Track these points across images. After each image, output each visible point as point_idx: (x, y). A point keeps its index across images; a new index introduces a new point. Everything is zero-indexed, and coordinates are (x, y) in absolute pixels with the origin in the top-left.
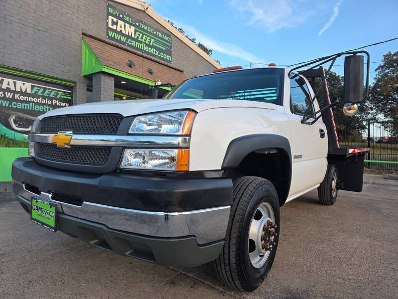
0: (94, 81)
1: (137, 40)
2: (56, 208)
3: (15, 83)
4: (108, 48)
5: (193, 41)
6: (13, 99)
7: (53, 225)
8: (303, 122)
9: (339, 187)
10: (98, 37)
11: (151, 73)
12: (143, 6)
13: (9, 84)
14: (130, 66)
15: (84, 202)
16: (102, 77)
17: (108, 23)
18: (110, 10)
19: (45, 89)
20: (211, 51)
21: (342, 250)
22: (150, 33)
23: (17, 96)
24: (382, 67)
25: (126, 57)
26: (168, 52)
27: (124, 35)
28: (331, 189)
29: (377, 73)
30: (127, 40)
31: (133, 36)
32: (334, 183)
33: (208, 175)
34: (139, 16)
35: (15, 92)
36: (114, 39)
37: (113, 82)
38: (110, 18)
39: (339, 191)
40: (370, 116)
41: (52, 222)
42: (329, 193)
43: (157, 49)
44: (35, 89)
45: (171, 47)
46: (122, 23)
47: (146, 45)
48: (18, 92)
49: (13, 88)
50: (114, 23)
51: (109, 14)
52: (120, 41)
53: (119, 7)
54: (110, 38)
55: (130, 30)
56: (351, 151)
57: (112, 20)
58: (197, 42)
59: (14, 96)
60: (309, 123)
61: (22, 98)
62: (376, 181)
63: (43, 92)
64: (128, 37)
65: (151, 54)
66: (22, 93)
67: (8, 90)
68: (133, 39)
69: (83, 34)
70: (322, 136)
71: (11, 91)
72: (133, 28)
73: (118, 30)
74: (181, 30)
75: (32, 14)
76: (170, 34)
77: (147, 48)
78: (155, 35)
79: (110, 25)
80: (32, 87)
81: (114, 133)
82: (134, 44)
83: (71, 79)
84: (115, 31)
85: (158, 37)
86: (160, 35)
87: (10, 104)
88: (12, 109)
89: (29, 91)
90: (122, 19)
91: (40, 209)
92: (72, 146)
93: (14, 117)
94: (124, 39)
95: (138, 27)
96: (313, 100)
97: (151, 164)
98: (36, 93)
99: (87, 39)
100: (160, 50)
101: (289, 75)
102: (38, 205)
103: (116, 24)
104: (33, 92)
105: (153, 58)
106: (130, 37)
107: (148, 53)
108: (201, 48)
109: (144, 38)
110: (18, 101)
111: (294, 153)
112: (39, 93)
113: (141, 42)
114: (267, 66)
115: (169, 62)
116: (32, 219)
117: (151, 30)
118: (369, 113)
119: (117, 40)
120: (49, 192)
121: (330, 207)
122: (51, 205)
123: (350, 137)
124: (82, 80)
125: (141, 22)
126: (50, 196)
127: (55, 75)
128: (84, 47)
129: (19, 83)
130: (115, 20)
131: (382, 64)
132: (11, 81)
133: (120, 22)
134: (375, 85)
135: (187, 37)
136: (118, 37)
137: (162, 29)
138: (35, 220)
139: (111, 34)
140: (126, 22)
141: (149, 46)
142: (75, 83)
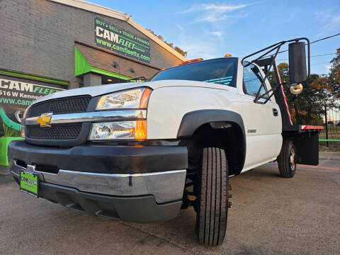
0: (85, 80)
1: (120, 45)
2: (38, 177)
3: (20, 84)
4: (96, 52)
5: (170, 45)
6: (18, 97)
7: (36, 192)
8: (255, 101)
9: (297, 161)
10: (87, 44)
11: (133, 72)
12: (125, 17)
13: (14, 85)
14: (115, 67)
15: (60, 170)
16: (91, 76)
17: (95, 32)
18: (98, 22)
19: (45, 88)
20: (186, 53)
21: (296, 214)
22: (131, 39)
23: (21, 95)
24: (336, 59)
25: (111, 59)
26: (147, 54)
27: (109, 41)
28: (290, 164)
29: (332, 64)
30: (112, 46)
31: (117, 42)
32: (292, 158)
33: (164, 143)
34: (122, 26)
35: (20, 92)
36: (101, 45)
37: (101, 80)
38: (98, 28)
39: (298, 165)
40: (328, 102)
41: (35, 190)
42: (288, 167)
43: (138, 52)
44: (36, 89)
45: (149, 50)
46: (108, 32)
47: (129, 49)
48: (22, 92)
49: (18, 88)
50: (100, 32)
51: (96, 25)
52: (106, 47)
53: (105, 19)
54: (98, 44)
55: (115, 37)
56: (303, 127)
57: (100, 30)
58: (174, 46)
59: (19, 95)
60: (261, 103)
61: (25, 96)
62: (334, 158)
63: (43, 91)
64: (113, 43)
65: (133, 56)
66: (25, 92)
67: (14, 90)
68: (117, 44)
69: (75, 42)
70: (276, 114)
71: (17, 91)
72: (117, 36)
73: (105, 37)
74: (160, 37)
75: (33, 28)
76: (148, 39)
77: (129, 52)
78: (136, 41)
79: (98, 34)
80: (34, 87)
81: (84, 111)
82: (118, 48)
83: (66, 79)
84: (102, 38)
85: (138, 42)
86: (140, 40)
87: (16, 101)
88: (17, 105)
89: (31, 90)
90: (108, 29)
91: (27, 180)
92: (52, 125)
93: (19, 112)
94: (109, 45)
95: (121, 34)
96: (264, 80)
97: (114, 135)
98: (37, 91)
99: (79, 46)
100: (140, 53)
101: (242, 62)
102: (25, 176)
103: (103, 33)
104: (35, 91)
105: (135, 60)
106: (115, 43)
107: (130, 56)
108: (178, 51)
109: (126, 44)
110: (22, 99)
111: (247, 127)
112: (40, 92)
113: (124, 47)
114: (224, 57)
115: (148, 62)
116: (21, 188)
117: (132, 37)
118: (327, 100)
119: (103, 46)
120: (33, 164)
121: (289, 179)
122: (34, 175)
123: (313, 121)
124: (76, 80)
125: (124, 30)
126: (34, 167)
127: (52, 77)
128: (76, 52)
129: (23, 84)
130: (102, 29)
131: (336, 56)
132: (17, 83)
133: (106, 31)
134: (331, 75)
135: (165, 42)
136: (104, 43)
137: (141, 36)
138: (23, 189)
139: (99, 41)
140: (110, 30)
141: (131, 50)
142: (69, 82)
